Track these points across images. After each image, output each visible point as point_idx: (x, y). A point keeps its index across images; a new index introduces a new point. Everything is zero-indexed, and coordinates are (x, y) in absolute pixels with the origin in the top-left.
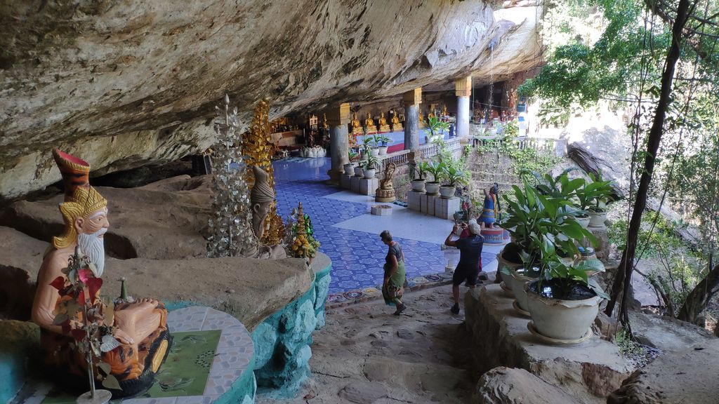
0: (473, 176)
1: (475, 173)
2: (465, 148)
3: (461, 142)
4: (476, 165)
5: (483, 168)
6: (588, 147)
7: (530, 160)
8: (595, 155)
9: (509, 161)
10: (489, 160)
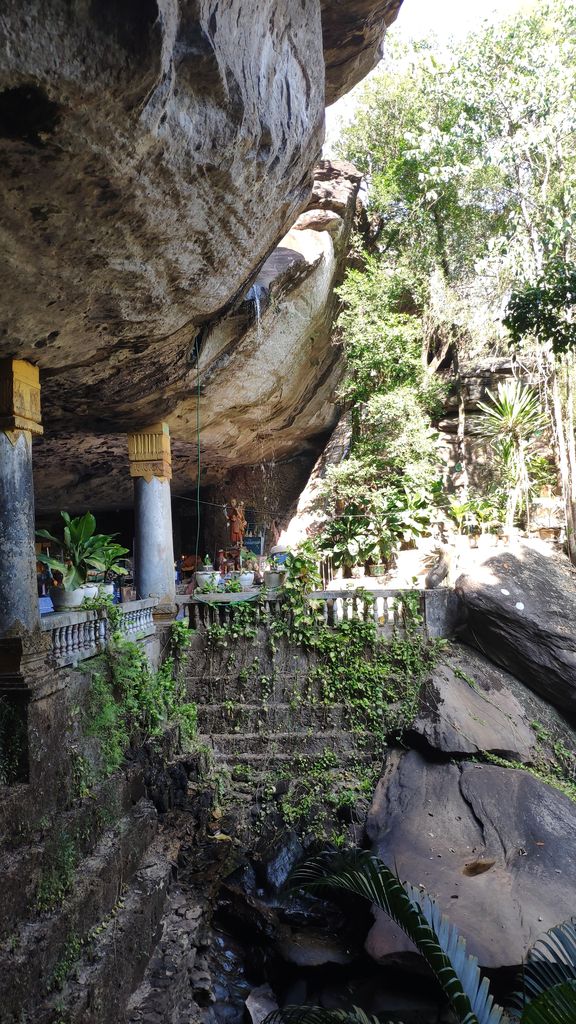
0: (202, 719)
1: (208, 708)
2: (170, 631)
3: (159, 614)
4: (207, 683)
5: (228, 690)
6: (520, 606)
7: (361, 654)
8: (544, 625)
9: (303, 661)
10: (247, 664)
